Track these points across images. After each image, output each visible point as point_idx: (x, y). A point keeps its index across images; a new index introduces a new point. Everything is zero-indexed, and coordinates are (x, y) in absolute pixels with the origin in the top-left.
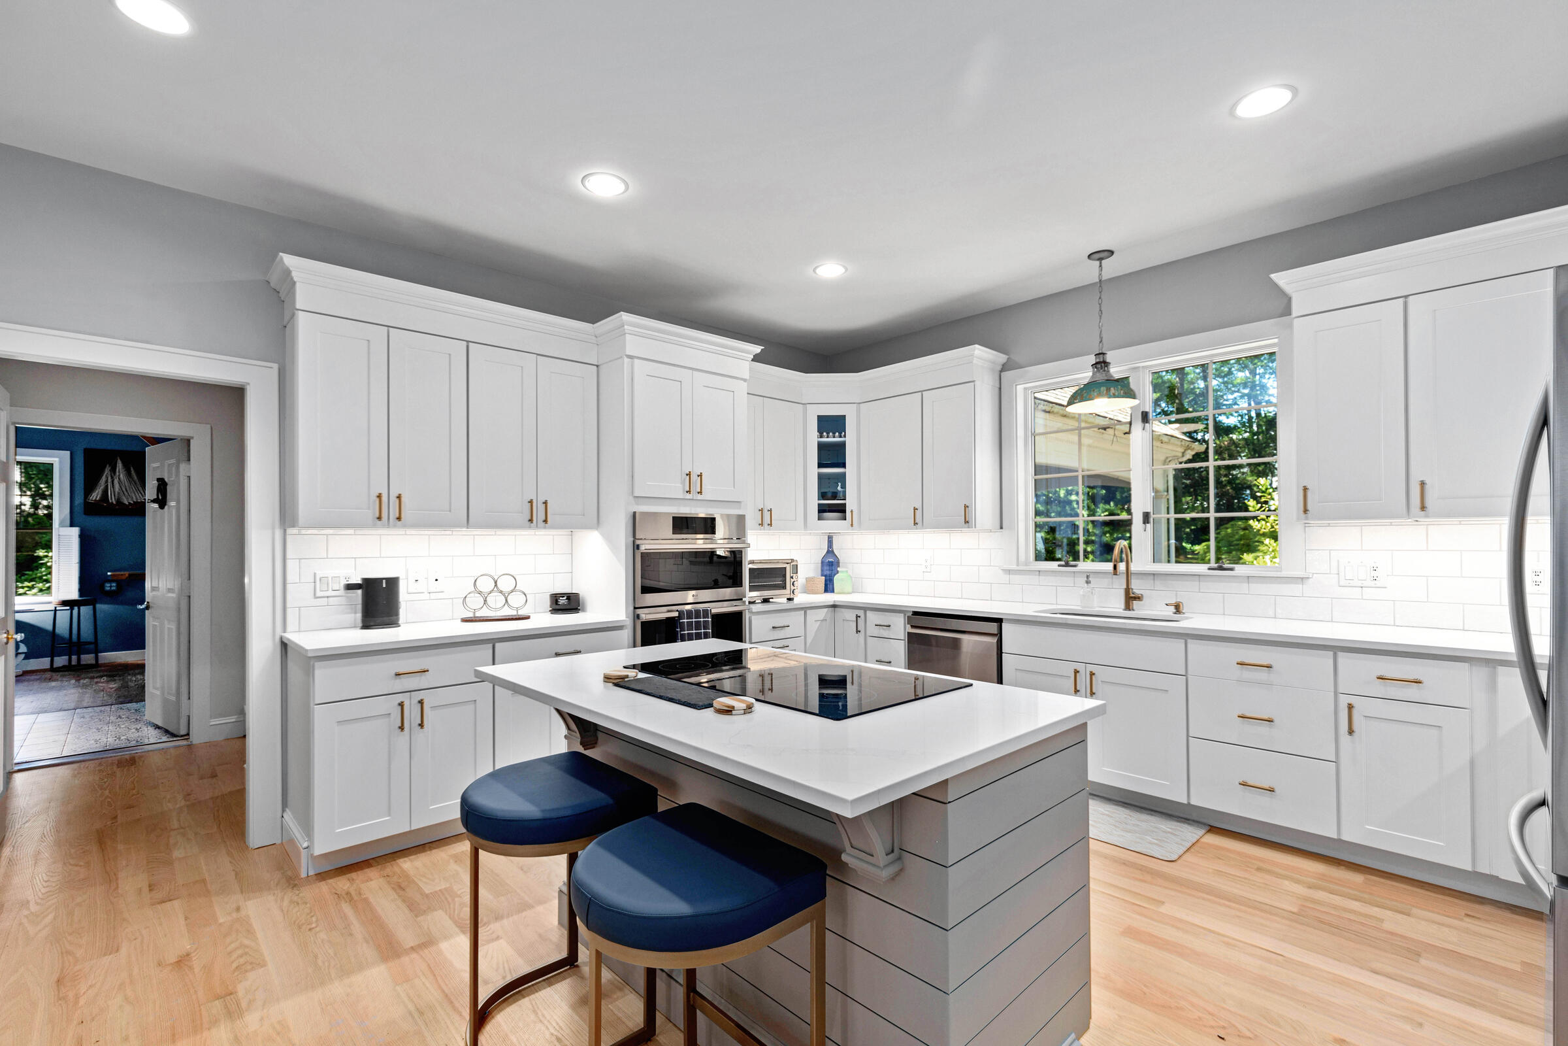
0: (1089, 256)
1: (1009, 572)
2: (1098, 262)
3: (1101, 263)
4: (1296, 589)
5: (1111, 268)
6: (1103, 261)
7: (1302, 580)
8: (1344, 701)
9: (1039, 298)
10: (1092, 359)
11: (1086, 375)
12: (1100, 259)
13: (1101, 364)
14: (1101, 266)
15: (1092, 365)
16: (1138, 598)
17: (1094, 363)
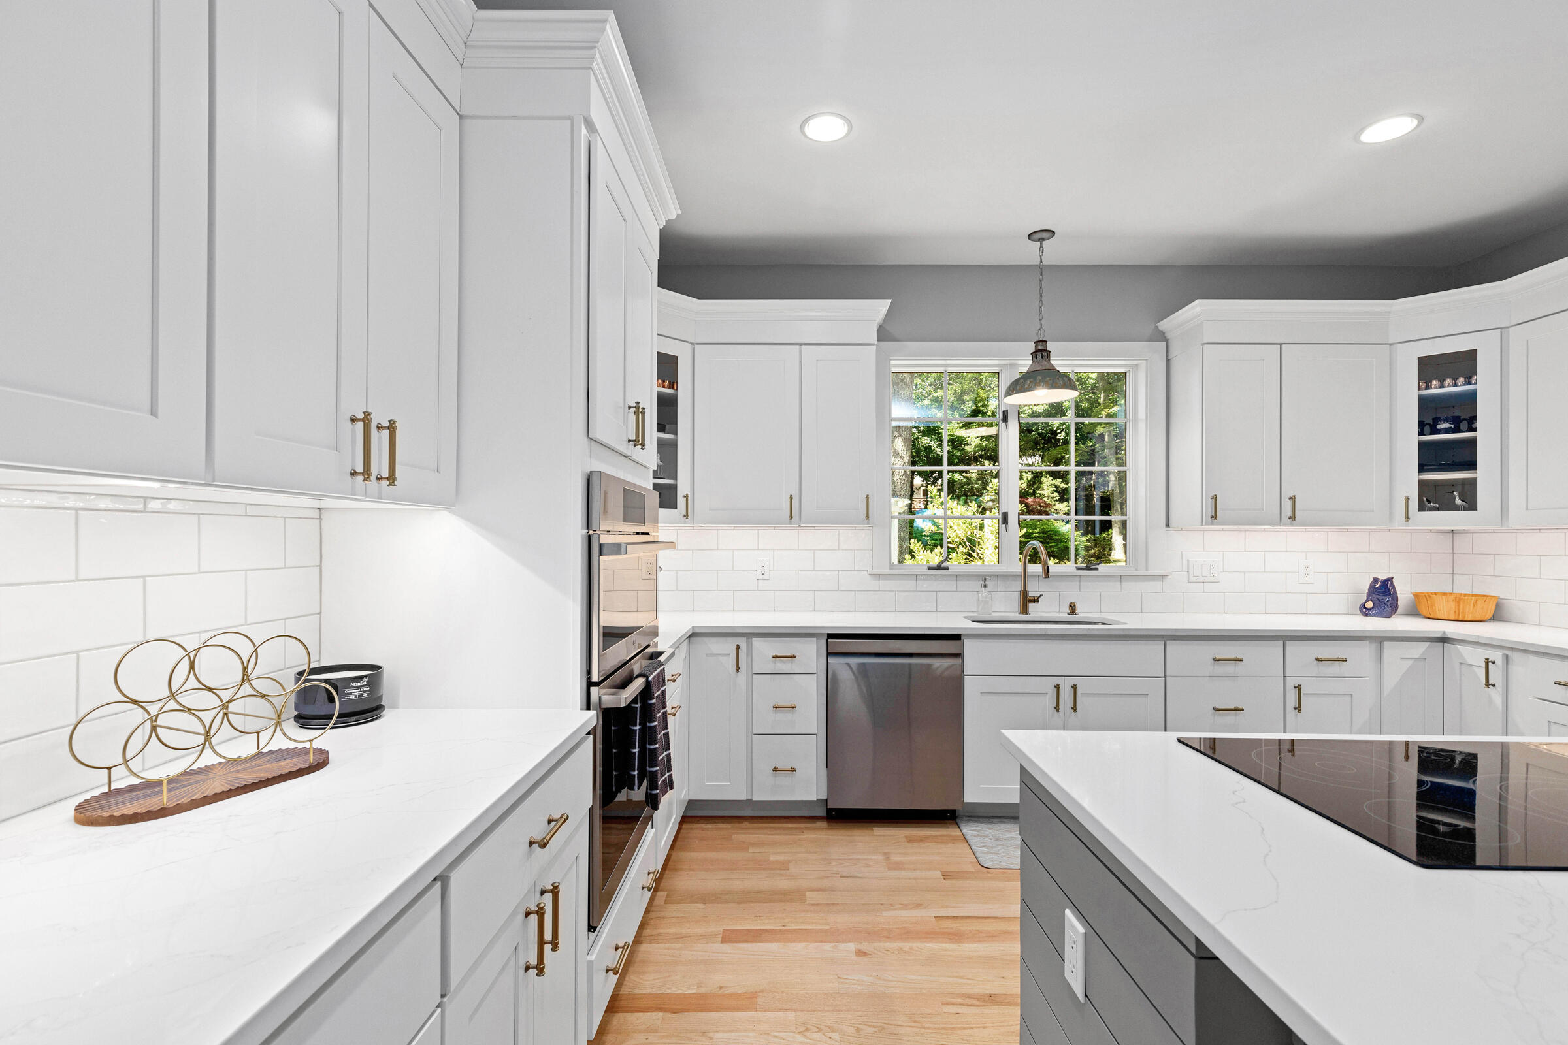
0: (1030, 236)
1: (879, 577)
2: (1039, 243)
3: (1041, 244)
4: (1157, 585)
5: (1054, 253)
6: (1044, 242)
7: (1163, 577)
8: (1291, 683)
9: (963, 266)
10: (1031, 347)
11: (1026, 363)
12: (1041, 240)
13: (1041, 352)
14: (1041, 247)
15: (1032, 354)
16: (1035, 601)
17: (1034, 351)
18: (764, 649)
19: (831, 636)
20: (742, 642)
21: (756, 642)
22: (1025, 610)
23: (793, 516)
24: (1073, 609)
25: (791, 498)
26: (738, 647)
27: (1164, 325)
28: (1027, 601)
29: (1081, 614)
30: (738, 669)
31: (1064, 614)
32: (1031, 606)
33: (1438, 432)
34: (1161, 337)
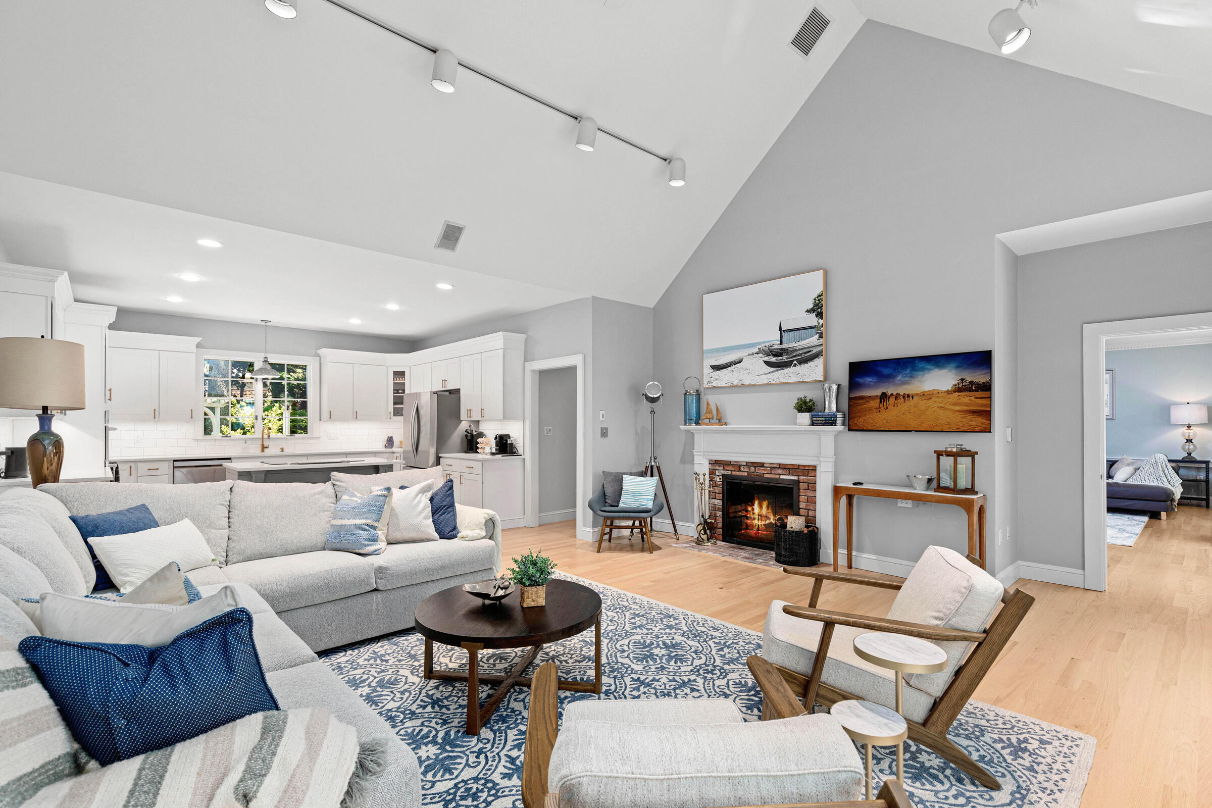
0: (262, 321)
1: (197, 440)
4: (317, 441)
12: (266, 322)
13: (265, 362)
14: (266, 325)
16: (267, 447)
17: (263, 361)
18: (143, 468)
19: (175, 461)
20: (133, 465)
21: (140, 465)
22: (263, 451)
23: (156, 416)
24: (282, 450)
25: (155, 410)
26: (131, 467)
27: (319, 351)
28: (264, 448)
29: (286, 452)
30: (131, 475)
31: (279, 453)
32: (265, 450)
33: (399, 393)
34: (318, 355)
